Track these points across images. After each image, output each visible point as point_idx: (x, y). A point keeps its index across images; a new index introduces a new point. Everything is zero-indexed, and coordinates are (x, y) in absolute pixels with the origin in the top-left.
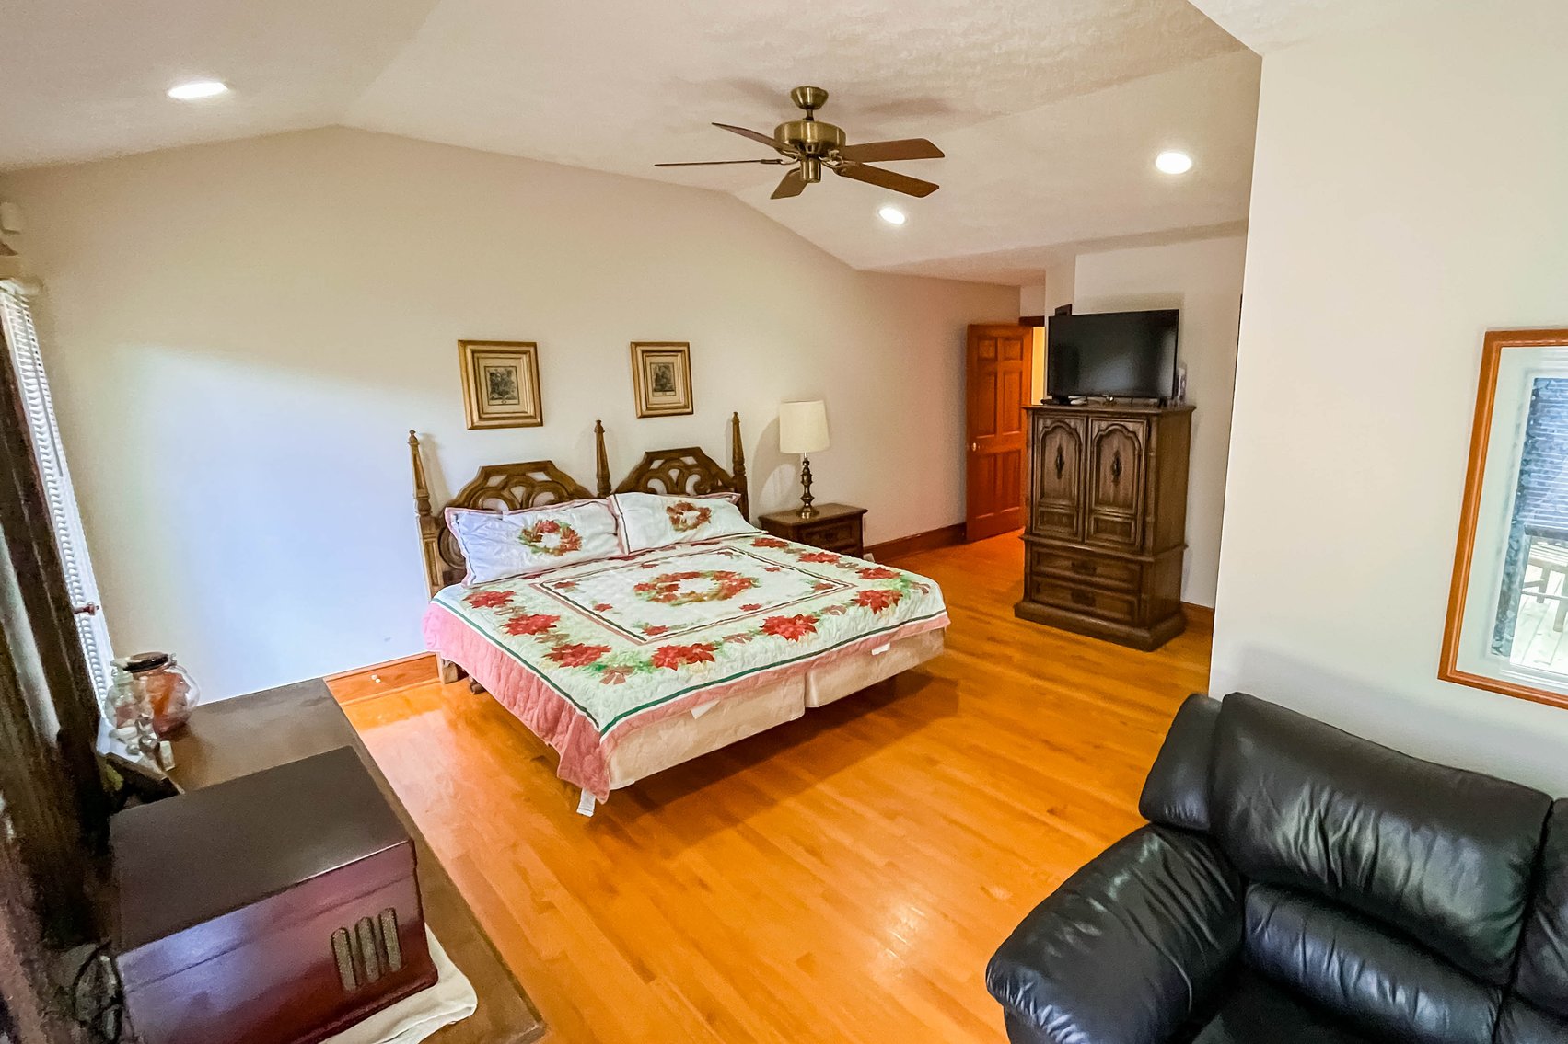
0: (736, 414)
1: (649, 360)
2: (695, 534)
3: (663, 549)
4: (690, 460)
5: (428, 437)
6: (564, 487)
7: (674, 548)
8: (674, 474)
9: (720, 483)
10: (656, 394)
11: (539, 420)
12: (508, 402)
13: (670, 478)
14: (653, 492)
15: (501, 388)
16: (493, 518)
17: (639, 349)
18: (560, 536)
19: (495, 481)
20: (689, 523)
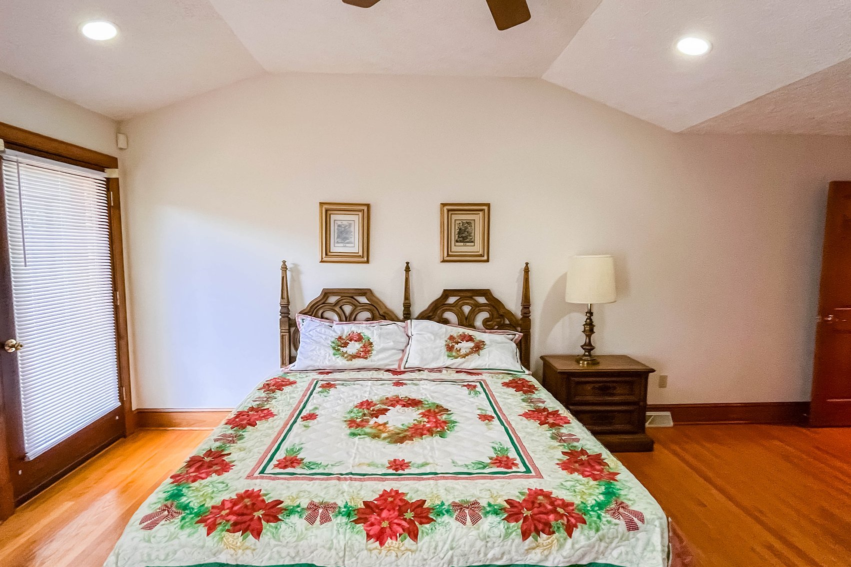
0: (527, 264)
1: (454, 217)
2: (464, 363)
3: (431, 370)
4: (482, 300)
5: (296, 265)
6: (377, 310)
7: (440, 371)
8: (467, 309)
9: (507, 322)
10: (457, 244)
11: (366, 259)
12: (347, 245)
13: (463, 312)
14: (446, 322)
15: (344, 235)
16: (325, 325)
17: (445, 208)
18: (361, 345)
19: (333, 299)
20: (463, 352)
